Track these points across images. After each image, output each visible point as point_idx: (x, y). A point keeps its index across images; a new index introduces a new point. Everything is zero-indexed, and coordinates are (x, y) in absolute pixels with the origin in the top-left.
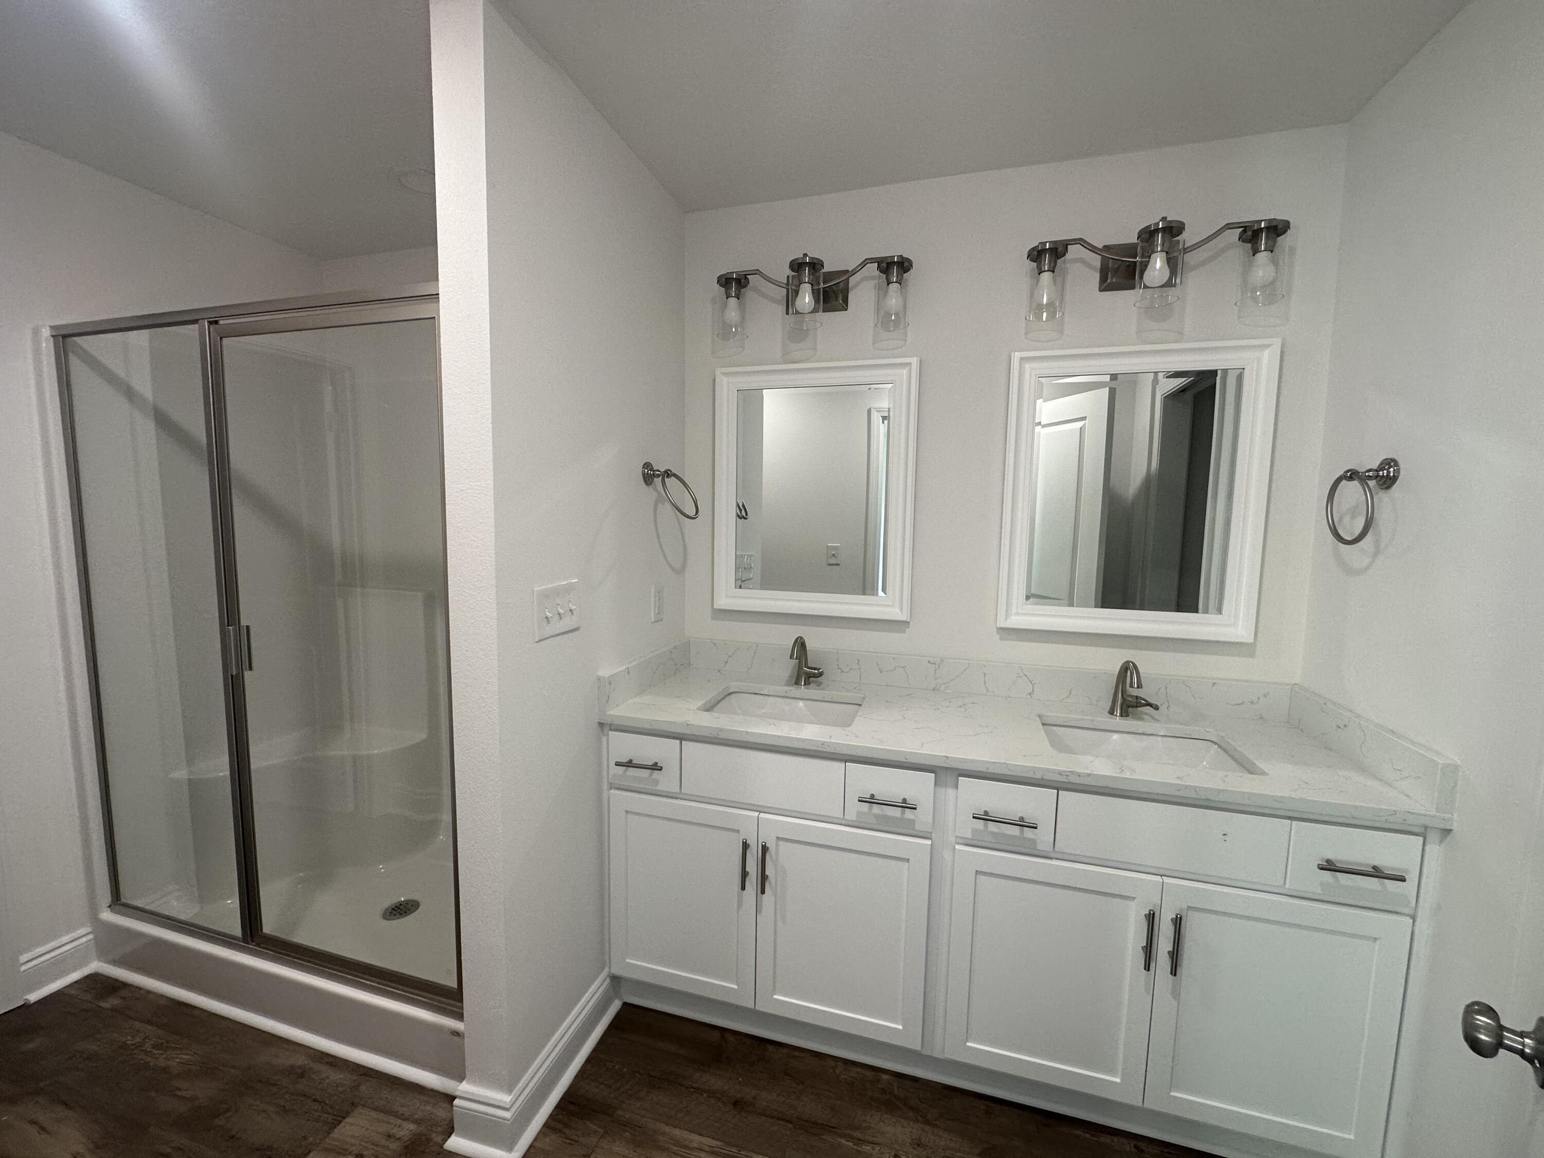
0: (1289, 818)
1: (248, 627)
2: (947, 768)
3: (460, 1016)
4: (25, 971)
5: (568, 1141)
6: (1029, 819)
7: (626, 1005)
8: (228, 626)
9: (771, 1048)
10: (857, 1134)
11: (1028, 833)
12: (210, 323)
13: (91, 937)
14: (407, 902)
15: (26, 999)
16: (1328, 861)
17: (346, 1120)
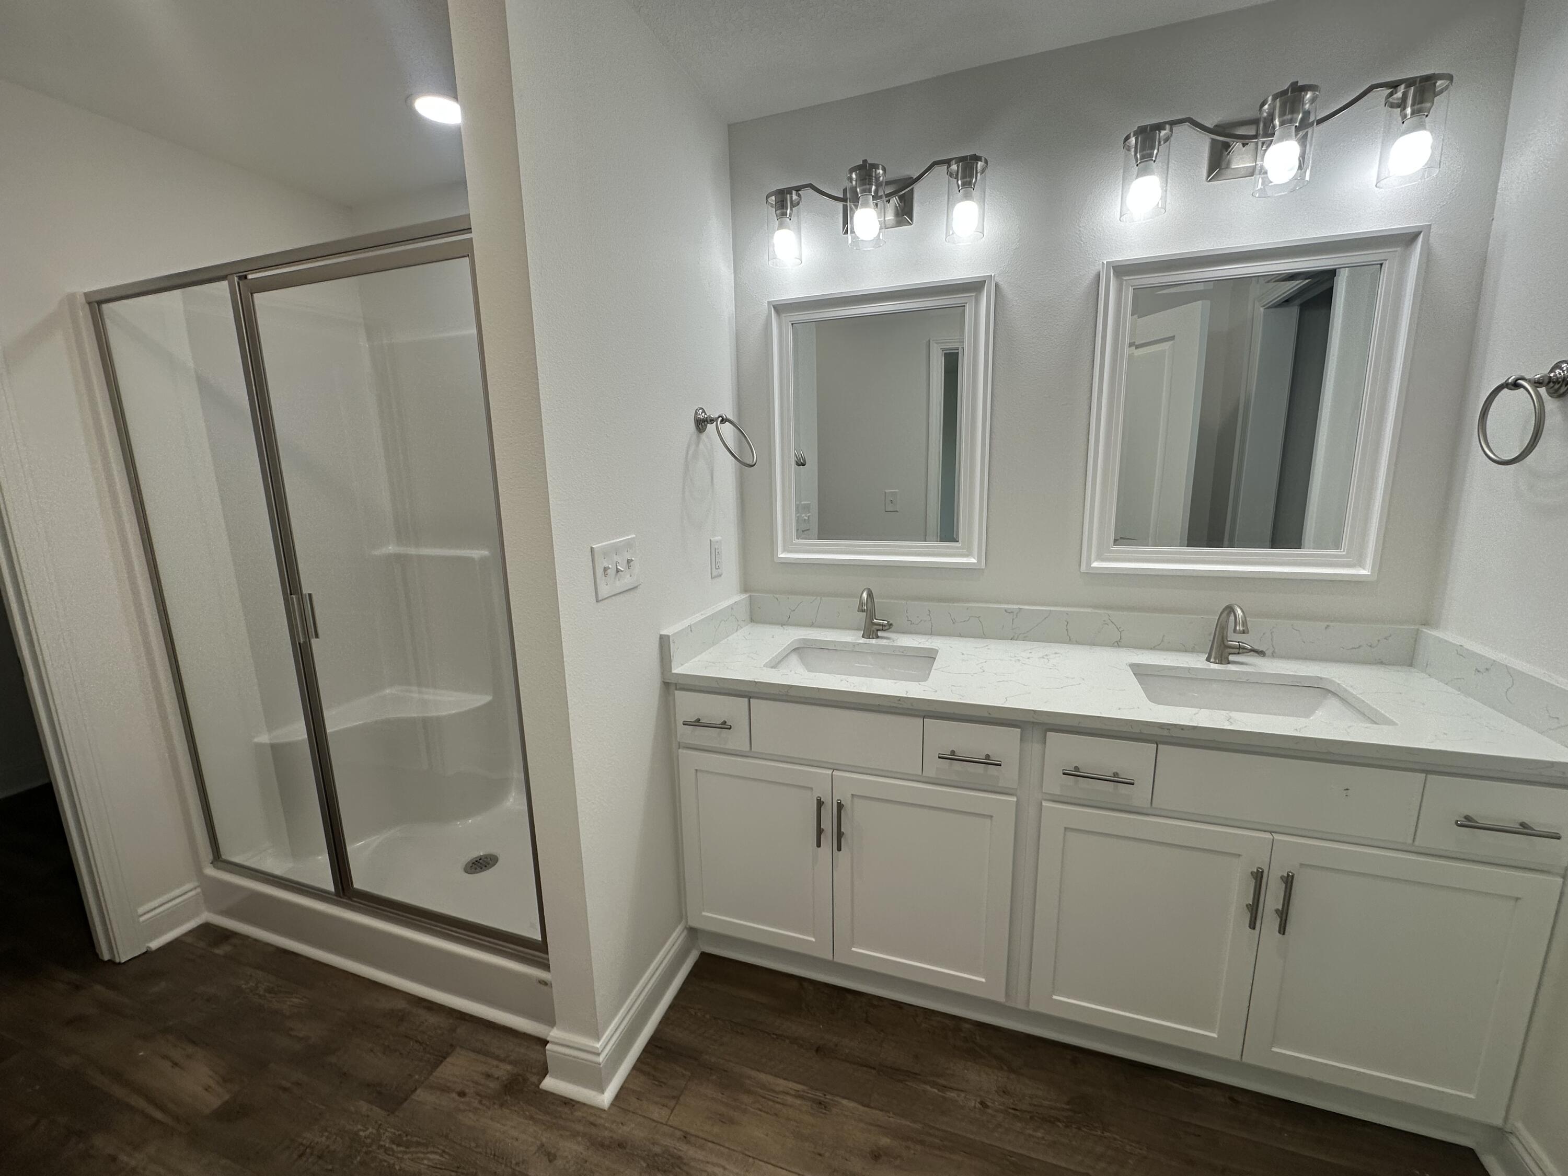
0: (1422, 771)
1: (310, 595)
2: (1033, 723)
3: (546, 967)
4: (143, 922)
5: (656, 1083)
6: (1125, 775)
7: (704, 956)
8: (291, 594)
9: (850, 997)
10: (941, 1081)
11: (1123, 789)
12: (240, 278)
13: (199, 890)
14: (486, 856)
15: (148, 947)
16: (1467, 818)
17: (448, 1060)
